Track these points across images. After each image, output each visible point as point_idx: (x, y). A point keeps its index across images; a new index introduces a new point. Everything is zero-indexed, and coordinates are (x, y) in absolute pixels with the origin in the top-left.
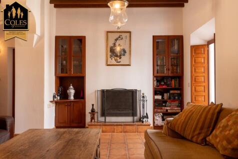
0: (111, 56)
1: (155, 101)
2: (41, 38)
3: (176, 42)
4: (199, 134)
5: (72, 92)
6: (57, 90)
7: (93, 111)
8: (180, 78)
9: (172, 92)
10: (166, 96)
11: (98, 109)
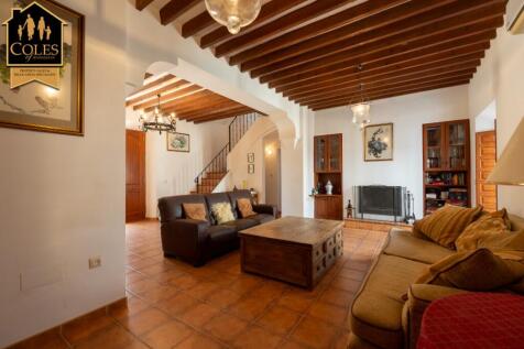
0: (369, 152)
1: (426, 201)
2: (300, 141)
3: (460, 128)
4: (447, 237)
5: (330, 187)
6: (316, 185)
7: (349, 206)
8: (466, 173)
9: (453, 190)
10: (444, 195)
11: (355, 204)
